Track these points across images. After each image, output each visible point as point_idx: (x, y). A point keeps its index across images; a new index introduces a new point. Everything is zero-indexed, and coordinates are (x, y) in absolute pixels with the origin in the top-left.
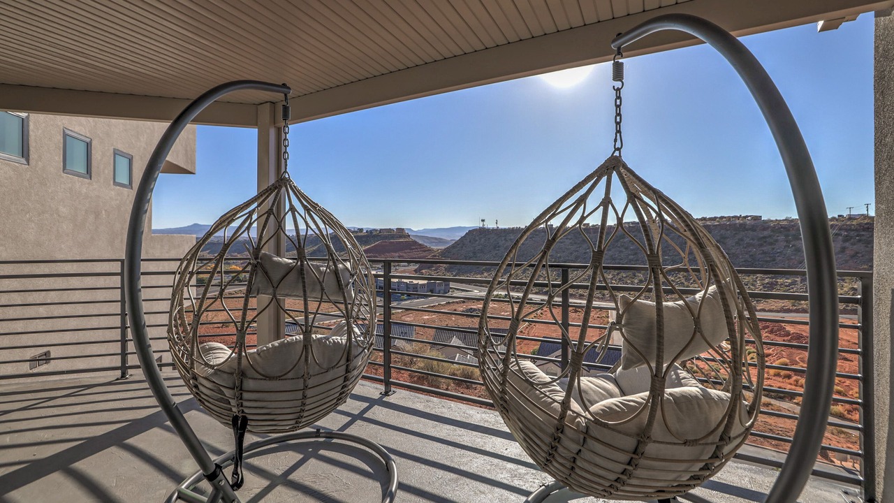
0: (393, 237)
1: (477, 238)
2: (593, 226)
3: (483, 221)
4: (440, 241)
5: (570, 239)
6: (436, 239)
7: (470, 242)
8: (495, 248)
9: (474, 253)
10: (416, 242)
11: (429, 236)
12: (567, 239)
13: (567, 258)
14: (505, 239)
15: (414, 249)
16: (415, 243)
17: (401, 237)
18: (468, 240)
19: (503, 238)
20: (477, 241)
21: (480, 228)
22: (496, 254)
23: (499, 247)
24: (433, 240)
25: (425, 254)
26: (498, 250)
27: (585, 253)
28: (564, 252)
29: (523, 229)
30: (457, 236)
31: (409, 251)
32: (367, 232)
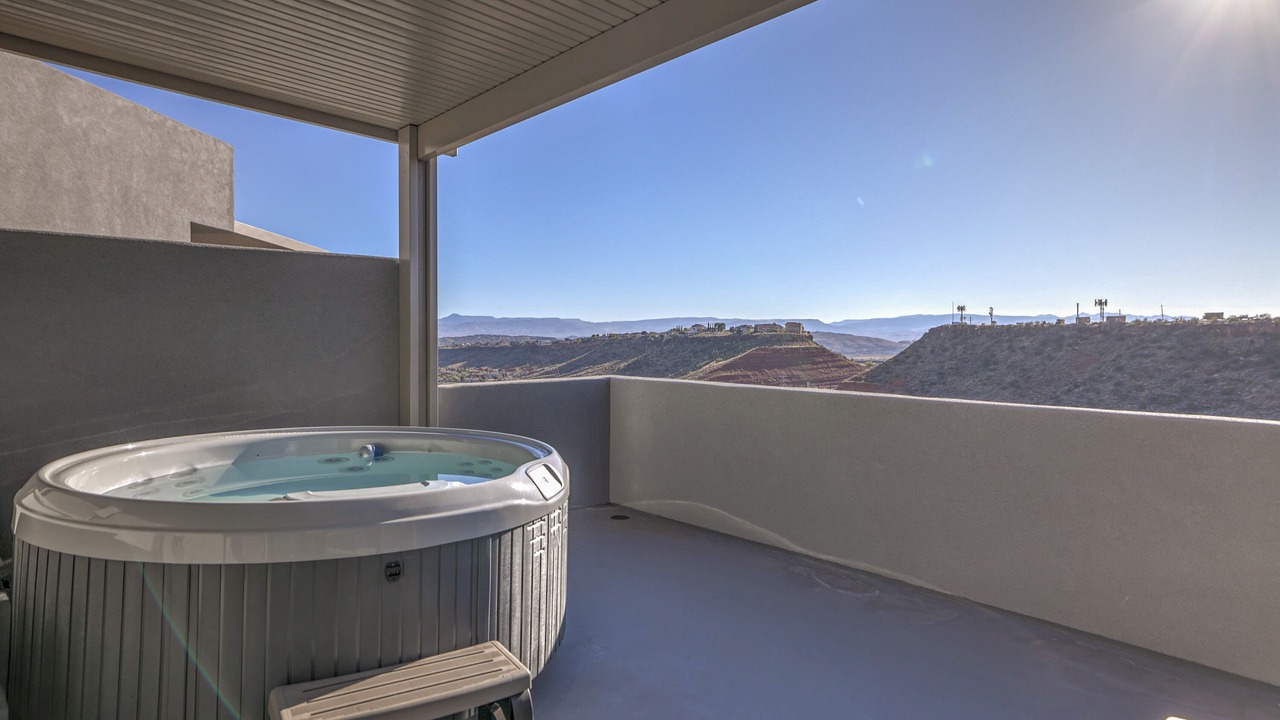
0: (779, 340)
1: (948, 344)
2: (1233, 319)
3: (961, 309)
4: (878, 344)
5: (1169, 349)
6: (868, 339)
7: (932, 352)
8: (986, 364)
9: (941, 374)
10: (824, 350)
11: (856, 334)
12: (1161, 348)
13: (1159, 391)
14: (1010, 348)
15: (820, 363)
16: (822, 351)
17: (794, 340)
18: (929, 349)
19: (1006, 345)
20: (946, 350)
21: (955, 325)
22: (989, 378)
23: (995, 363)
24: (864, 343)
25: (842, 372)
26: (994, 370)
27: (1207, 381)
28: (1152, 377)
29: (1050, 325)
30: (916, 334)
31: (810, 366)
32: (731, 330)
